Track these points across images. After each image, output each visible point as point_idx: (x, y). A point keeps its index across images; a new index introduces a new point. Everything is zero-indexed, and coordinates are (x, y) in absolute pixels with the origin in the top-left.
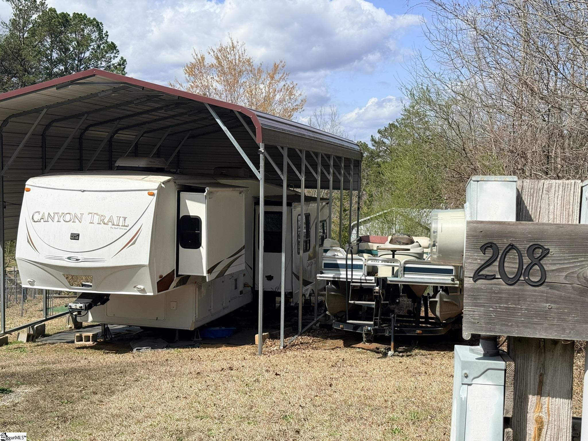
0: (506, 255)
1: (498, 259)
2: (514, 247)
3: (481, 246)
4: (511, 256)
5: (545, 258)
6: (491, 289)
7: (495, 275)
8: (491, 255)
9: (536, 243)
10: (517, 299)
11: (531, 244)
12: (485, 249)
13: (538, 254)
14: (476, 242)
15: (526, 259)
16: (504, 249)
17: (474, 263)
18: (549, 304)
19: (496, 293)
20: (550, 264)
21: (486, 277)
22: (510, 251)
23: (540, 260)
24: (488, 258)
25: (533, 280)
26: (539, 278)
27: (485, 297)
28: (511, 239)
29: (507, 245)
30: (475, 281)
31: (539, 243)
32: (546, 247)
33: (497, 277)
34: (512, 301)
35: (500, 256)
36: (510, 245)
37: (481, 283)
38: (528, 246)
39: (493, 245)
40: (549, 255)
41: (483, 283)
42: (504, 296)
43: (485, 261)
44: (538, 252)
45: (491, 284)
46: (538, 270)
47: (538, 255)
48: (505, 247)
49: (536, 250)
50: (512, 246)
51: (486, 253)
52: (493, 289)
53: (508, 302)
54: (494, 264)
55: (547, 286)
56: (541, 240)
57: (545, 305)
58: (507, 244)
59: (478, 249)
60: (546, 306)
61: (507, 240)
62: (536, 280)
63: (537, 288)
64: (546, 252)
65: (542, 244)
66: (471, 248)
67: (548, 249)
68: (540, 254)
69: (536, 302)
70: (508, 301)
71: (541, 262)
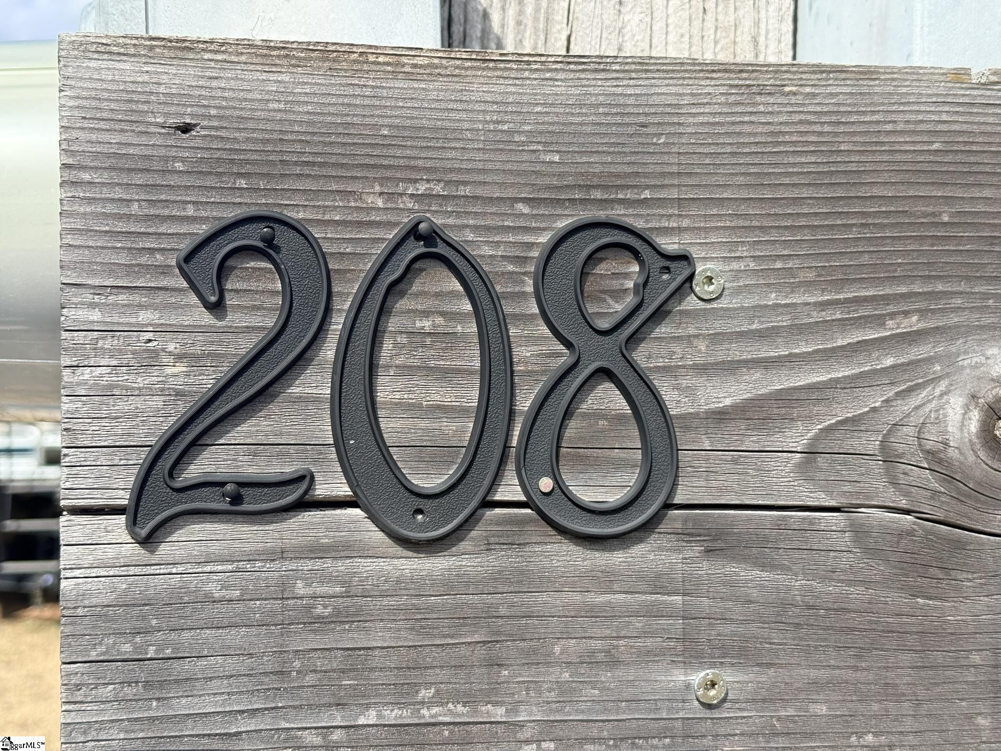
0: (383, 311)
1: (329, 351)
2: (441, 249)
3: (185, 246)
4: (426, 324)
5: (663, 330)
6: (283, 591)
7: (305, 478)
8: (270, 321)
9: (602, 215)
10: (481, 652)
11: (563, 224)
12: (222, 271)
13: (618, 294)
14: (148, 218)
15: (531, 340)
16: (368, 266)
17: (140, 392)
18: (708, 673)
19: (320, 619)
20: (702, 369)
21: (237, 499)
22: (417, 286)
23: (634, 339)
24: (246, 345)
25: (586, 495)
26: (631, 479)
27: (232, 664)
28: (422, 188)
29: (391, 235)
30: (149, 541)
31: (618, 214)
32: (670, 244)
33: (321, 491)
34: (442, 675)
35: (338, 324)
36: (413, 233)
37: (196, 550)
38: (544, 239)
39: (283, 237)
40: (691, 303)
41: (215, 548)
42: (379, 637)
43: (225, 370)
44: (615, 284)
45: (281, 554)
46: (620, 418)
47: (619, 307)
48: (379, 250)
49: (602, 269)
50: (431, 237)
51: (231, 300)
52: (300, 588)
53: (415, 687)
54: (295, 390)
55: (687, 535)
56: (629, 195)
57: (679, 677)
58: (390, 225)
59: (164, 270)
60: (688, 686)
61: (390, 196)
62: (613, 497)
63: (617, 558)
64: (669, 281)
65: (639, 224)
66: (111, 269)
67: (684, 258)
68: (630, 300)
69: (614, 663)
70: (413, 677)
71: (641, 356)
